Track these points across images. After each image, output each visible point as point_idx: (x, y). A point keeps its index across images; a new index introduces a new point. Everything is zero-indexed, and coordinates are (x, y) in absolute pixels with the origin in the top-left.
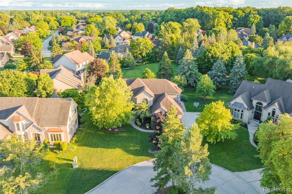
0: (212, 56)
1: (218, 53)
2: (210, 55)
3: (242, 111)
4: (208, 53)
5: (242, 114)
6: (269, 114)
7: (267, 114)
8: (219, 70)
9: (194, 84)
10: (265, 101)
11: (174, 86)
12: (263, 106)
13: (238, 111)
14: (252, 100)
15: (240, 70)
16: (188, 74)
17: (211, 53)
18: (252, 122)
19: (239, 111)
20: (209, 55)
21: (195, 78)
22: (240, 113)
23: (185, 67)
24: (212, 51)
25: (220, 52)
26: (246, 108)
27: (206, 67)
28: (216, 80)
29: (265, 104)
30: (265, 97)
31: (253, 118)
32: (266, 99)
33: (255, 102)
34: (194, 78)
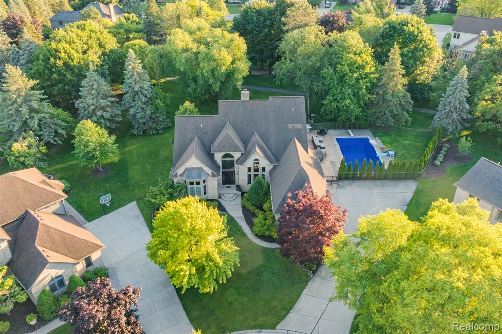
0: (65, 63)
1: (76, 55)
2: (60, 63)
3: (204, 181)
4: (52, 60)
5: (205, 186)
6: (249, 170)
7: (246, 171)
8: (98, 94)
9: (56, 138)
10: (236, 149)
11: (41, 182)
12: (235, 159)
13: (196, 184)
14: (213, 154)
15: (142, 85)
16: (34, 124)
17: (60, 59)
18: (225, 194)
19: (198, 183)
20: (56, 63)
21: (53, 127)
22: (202, 185)
23: (20, 109)
24: (60, 53)
25: (78, 52)
26: (210, 174)
27: (61, 91)
28: (102, 116)
29: (237, 155)
30: (234, 141)
31: (221, 183)
32: (238, 146)
33: (218, 157)
34: (51, 127)
